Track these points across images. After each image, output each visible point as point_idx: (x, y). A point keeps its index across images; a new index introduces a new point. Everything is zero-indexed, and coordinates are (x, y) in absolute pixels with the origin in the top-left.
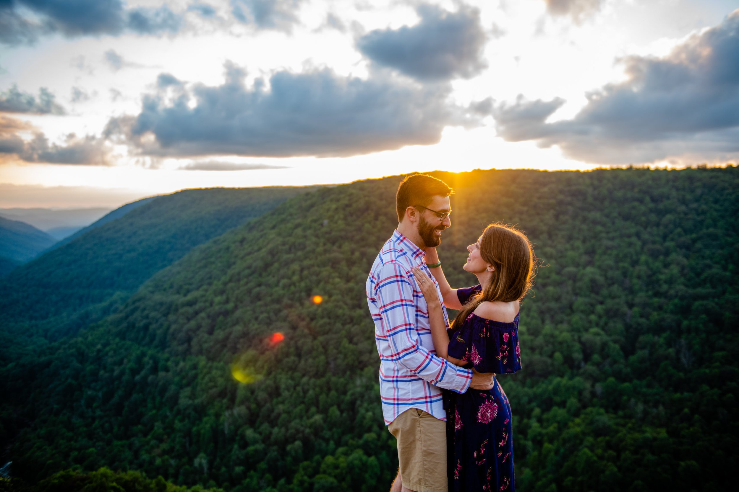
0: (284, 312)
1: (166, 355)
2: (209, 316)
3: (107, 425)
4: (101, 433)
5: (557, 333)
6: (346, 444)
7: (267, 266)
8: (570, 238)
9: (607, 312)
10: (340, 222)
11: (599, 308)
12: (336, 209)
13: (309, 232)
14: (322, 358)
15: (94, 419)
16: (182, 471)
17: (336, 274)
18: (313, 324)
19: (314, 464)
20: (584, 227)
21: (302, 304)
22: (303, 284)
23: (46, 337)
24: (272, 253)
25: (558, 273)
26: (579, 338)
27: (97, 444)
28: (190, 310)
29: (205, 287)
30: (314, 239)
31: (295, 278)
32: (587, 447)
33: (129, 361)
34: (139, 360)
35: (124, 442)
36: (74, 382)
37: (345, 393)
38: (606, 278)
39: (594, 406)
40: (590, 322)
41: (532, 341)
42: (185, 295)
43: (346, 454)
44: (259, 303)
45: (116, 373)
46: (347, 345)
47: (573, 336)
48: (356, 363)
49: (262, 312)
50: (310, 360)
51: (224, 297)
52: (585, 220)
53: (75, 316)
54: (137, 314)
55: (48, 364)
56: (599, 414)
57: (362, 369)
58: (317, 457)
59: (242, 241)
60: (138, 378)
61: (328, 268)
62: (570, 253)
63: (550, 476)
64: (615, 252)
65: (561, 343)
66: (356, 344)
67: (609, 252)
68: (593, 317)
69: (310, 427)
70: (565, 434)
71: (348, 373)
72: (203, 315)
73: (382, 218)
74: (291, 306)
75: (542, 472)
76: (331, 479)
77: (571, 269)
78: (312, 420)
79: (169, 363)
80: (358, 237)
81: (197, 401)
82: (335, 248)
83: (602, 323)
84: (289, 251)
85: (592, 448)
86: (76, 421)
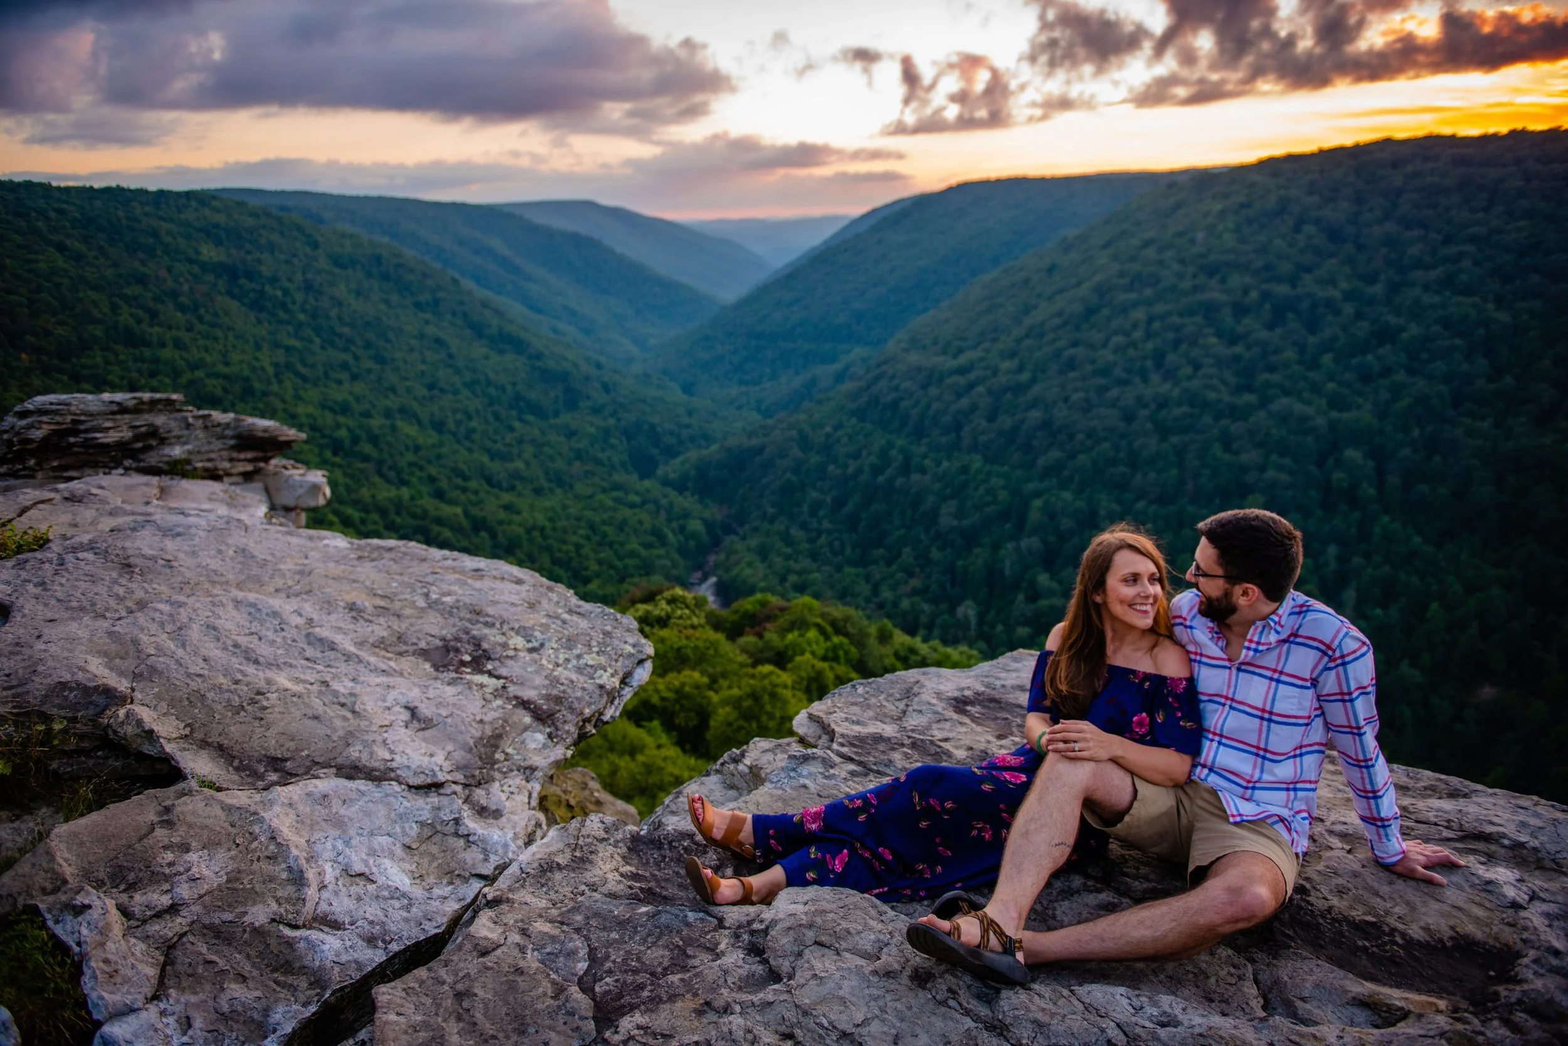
0: (1114, 392)
1: (923, 449)
2: (990, 392)
3: (837, 544)
4: (829, 554)
7: (1090, 312)
12: (1222, 213)
13: (1169, 254)
14: (1174, 472)
15: (819, 533)
16: (938, 621)
17: (1211, 330)
18: (1162, 414)
21: (1145, 380)
22: (1150, 345)
23: (759, 411)
24: (1102, 291)
27: (824, 568)
28: (962, 380)
29: (986, 345)
30: (1176, 267)
31: (1137, 335)
33: (869, 454)
34: (884, 454)
35: (860, 570)
36: (794, 479)
42: (955, 357)
44: (1073, 375)
45: (851, 470)
46: (1219, 454)
49: (1076, 390)
50: (1152, 475)
51: (1016, 361)
53: (798, 382)
54: (883, 384)
55: (761, 450)
59: (1051, 270)
60: (881, 479)
61: (1198, 319)
66: (1237, 453)
72: (981, 389)
73: (1310, 229)
74: (1125, 383)
79: (927, 462)
80: (1259, 264)
81: (965, 523)
82: (1213, 283)
84: (1130, 288)
86: (797, 533)
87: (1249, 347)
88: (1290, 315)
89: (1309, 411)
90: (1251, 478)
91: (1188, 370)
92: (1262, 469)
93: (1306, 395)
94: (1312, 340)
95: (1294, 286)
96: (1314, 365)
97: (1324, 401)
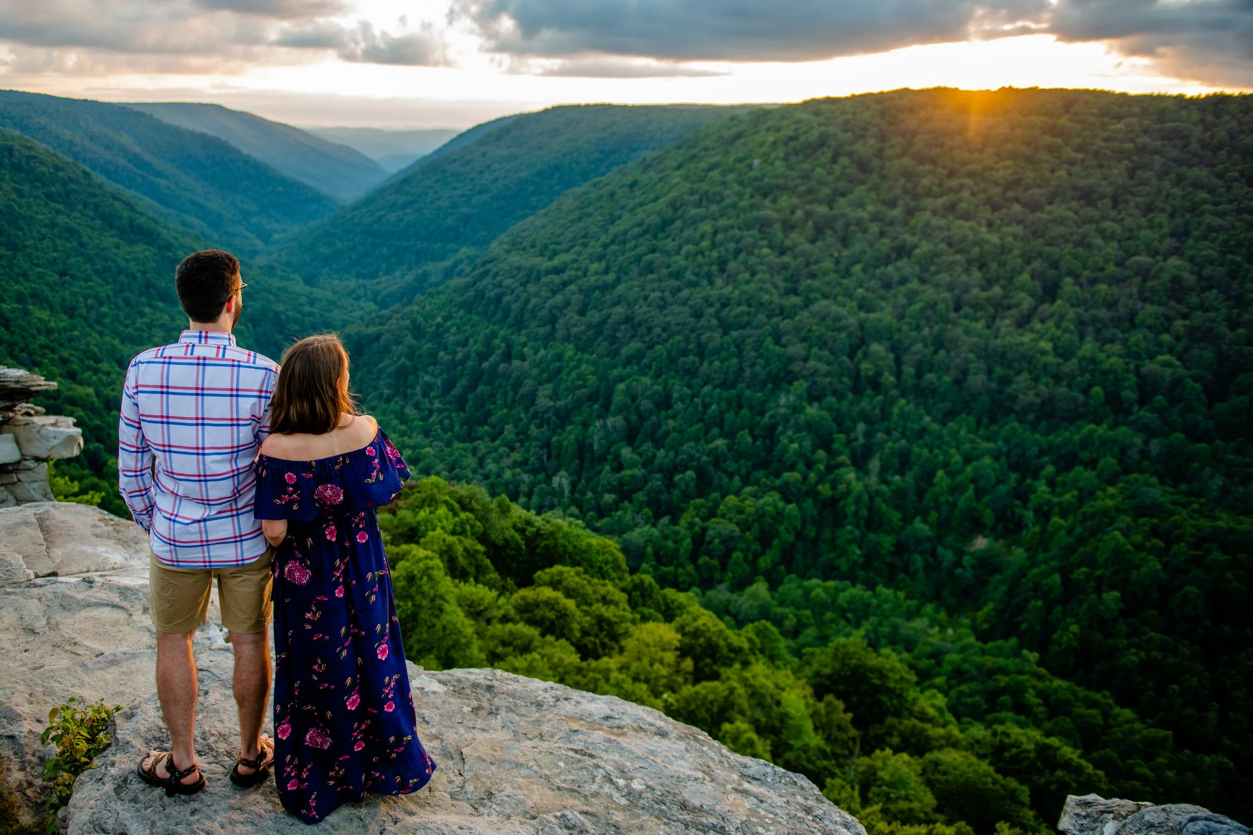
0: (686, 292)
1: (523, 339)
2: (581, 290)
3: (446, 422)
4: (439, 431)
5: (1101, 356)
6: (757, 483)
7: (666, 223)
8: (1149, 209)
9: (1191, 332)
10: (778, 163)
11: (1179, 325)
12: (775, 143)
13: (730, 177)
14: (735, 361)
15: (431, 412)
16: (536, 490)
17: (765, 242)
18: (725, 312)
19: (710, 504)
20: (1177, 192)
21: (711, 283)
22: (715, 254)
23: (375, 301)
24: (675, 205)
25: (1118, 264)
26: (1137, 367)
27: (435, 443)
28: (556, 279)
29: (577, 249)
30: (736, 188)
31: (705, 244)
32: (1119, 529)
33: (476, 342)
34: (488, 341)
35: (467, 445)
36: (408, 363)
37: (762, 413)
38: (1200, 277)
39: (1142, 472)
40: (1160, 345)
41: (1059, 365)
42: (551, 259)
43: (755, 496)
44: (650, 276)
45: (459, 356)
46: (771, 346)
47: (1127, 364)
48: (782, 374)
49: (653, 291)
50: (717, 363)
51: (603, 264)
52: (1179, 180)
53: (410, 277)
54: (488, 280)
55: (378, 337)
56: (1148, 485)
57: (790, 383)
58: (716, 495)
59: (633, 185)
60: (485, 365)
61: (755, 232)
62: (1145, 233)
63: (1054, 563)
64: (1222, 236)
65: (1105, 373)
66: (785, 346)
67: (1214, 235)
68: (1166, 338)
69: (709, 455)
70: (1087, 508)
71: (770, 386)
72: (573, 287)
73: (844, 160)
74: (695, 285)
75: (1041, 556)
76: (732, 527)
77: (1144, 259)
78: (712, 445)
79: (526, 350)
80: (802, 188)
81: (559, 403)
82: (767, 202)
83: (1179, 348)
84: (699, 204)
85: (1126, 533)
86: (410, 412)
87: (795, 257)
88: (829, 232)
89: (843, 311)
90: (796, 367)
91: (747, 275)
92: (806, 359)
93: (840, 298)
94: (845, 253)
95: (831, 208)
96: (847, 273)
97: (854, 304)
